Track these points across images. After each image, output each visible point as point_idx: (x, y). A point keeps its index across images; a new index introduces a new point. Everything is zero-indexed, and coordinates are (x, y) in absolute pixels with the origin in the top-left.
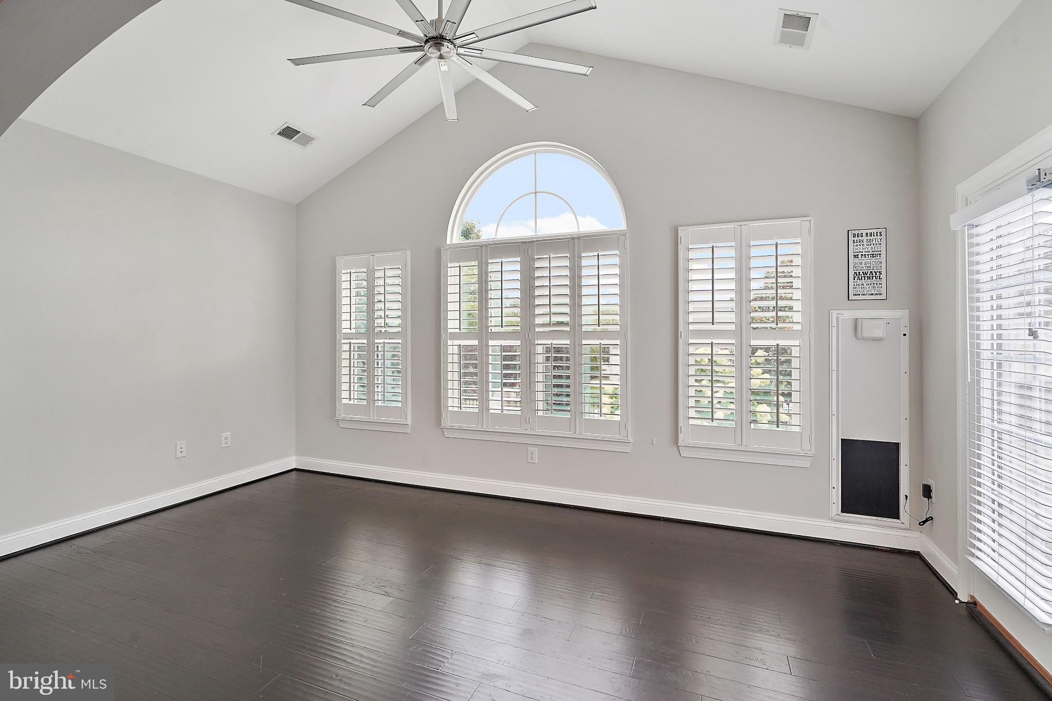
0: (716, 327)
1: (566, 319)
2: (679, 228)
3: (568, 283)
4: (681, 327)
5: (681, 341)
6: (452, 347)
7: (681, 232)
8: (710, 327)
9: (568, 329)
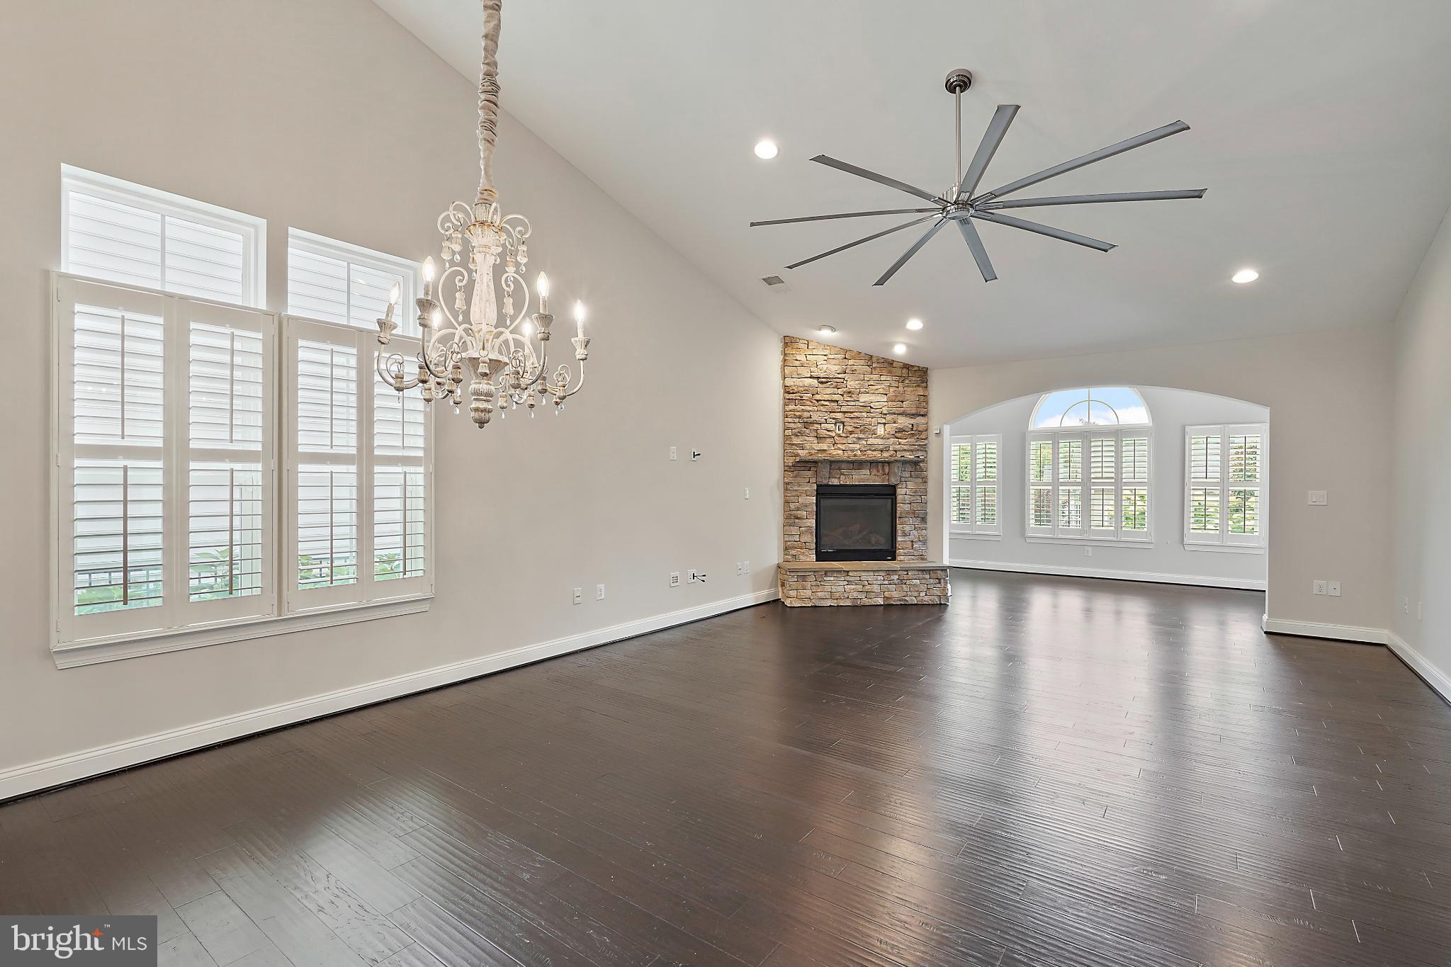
0: (1208, 480)
1: (1113, 475)
2: (1186, 427)
3: (1114, 449)
4: (1186, 481)
5: (1186, 488)
6: (1032, 490)
7: (1187, 429)
8: (1205, 480)
9: (1113, 481)
